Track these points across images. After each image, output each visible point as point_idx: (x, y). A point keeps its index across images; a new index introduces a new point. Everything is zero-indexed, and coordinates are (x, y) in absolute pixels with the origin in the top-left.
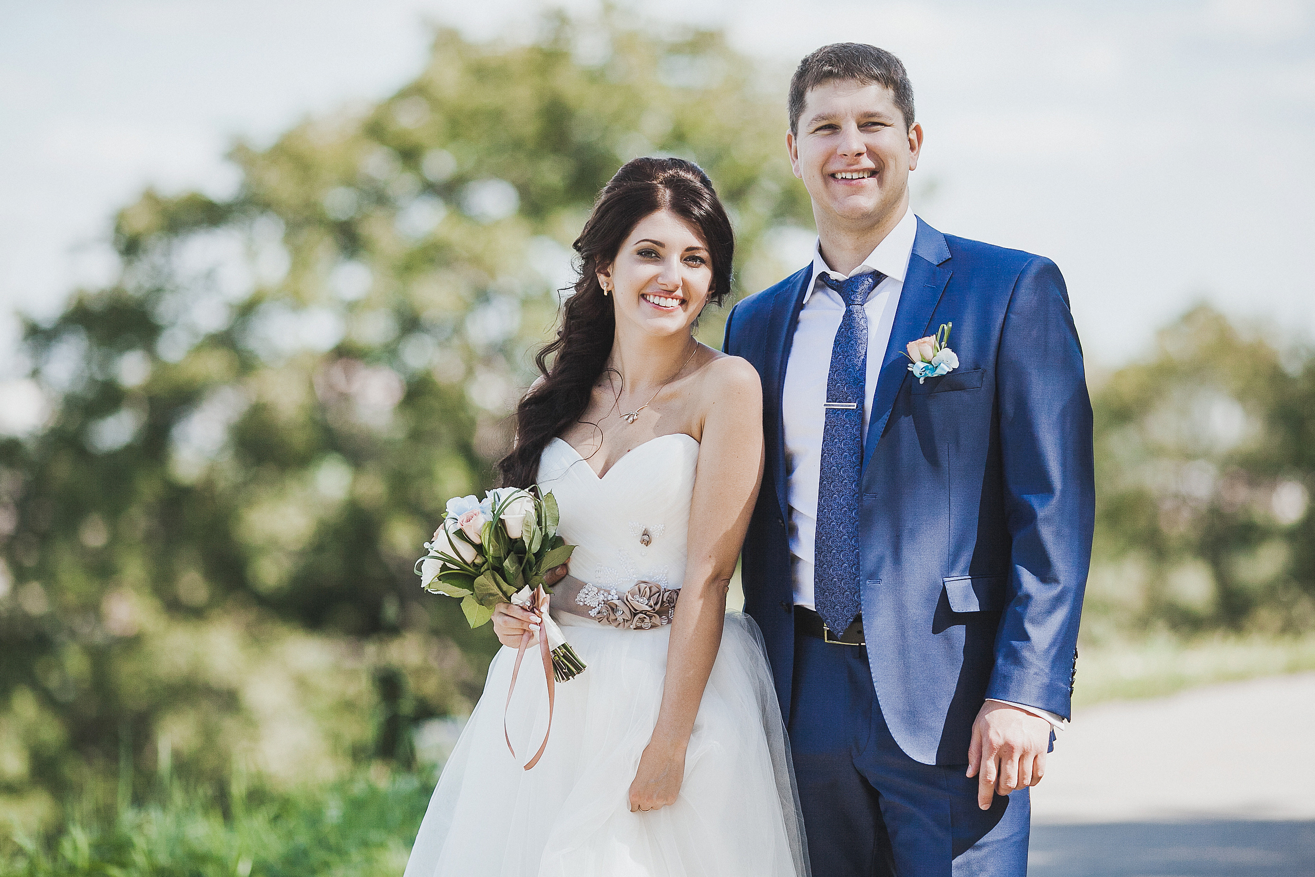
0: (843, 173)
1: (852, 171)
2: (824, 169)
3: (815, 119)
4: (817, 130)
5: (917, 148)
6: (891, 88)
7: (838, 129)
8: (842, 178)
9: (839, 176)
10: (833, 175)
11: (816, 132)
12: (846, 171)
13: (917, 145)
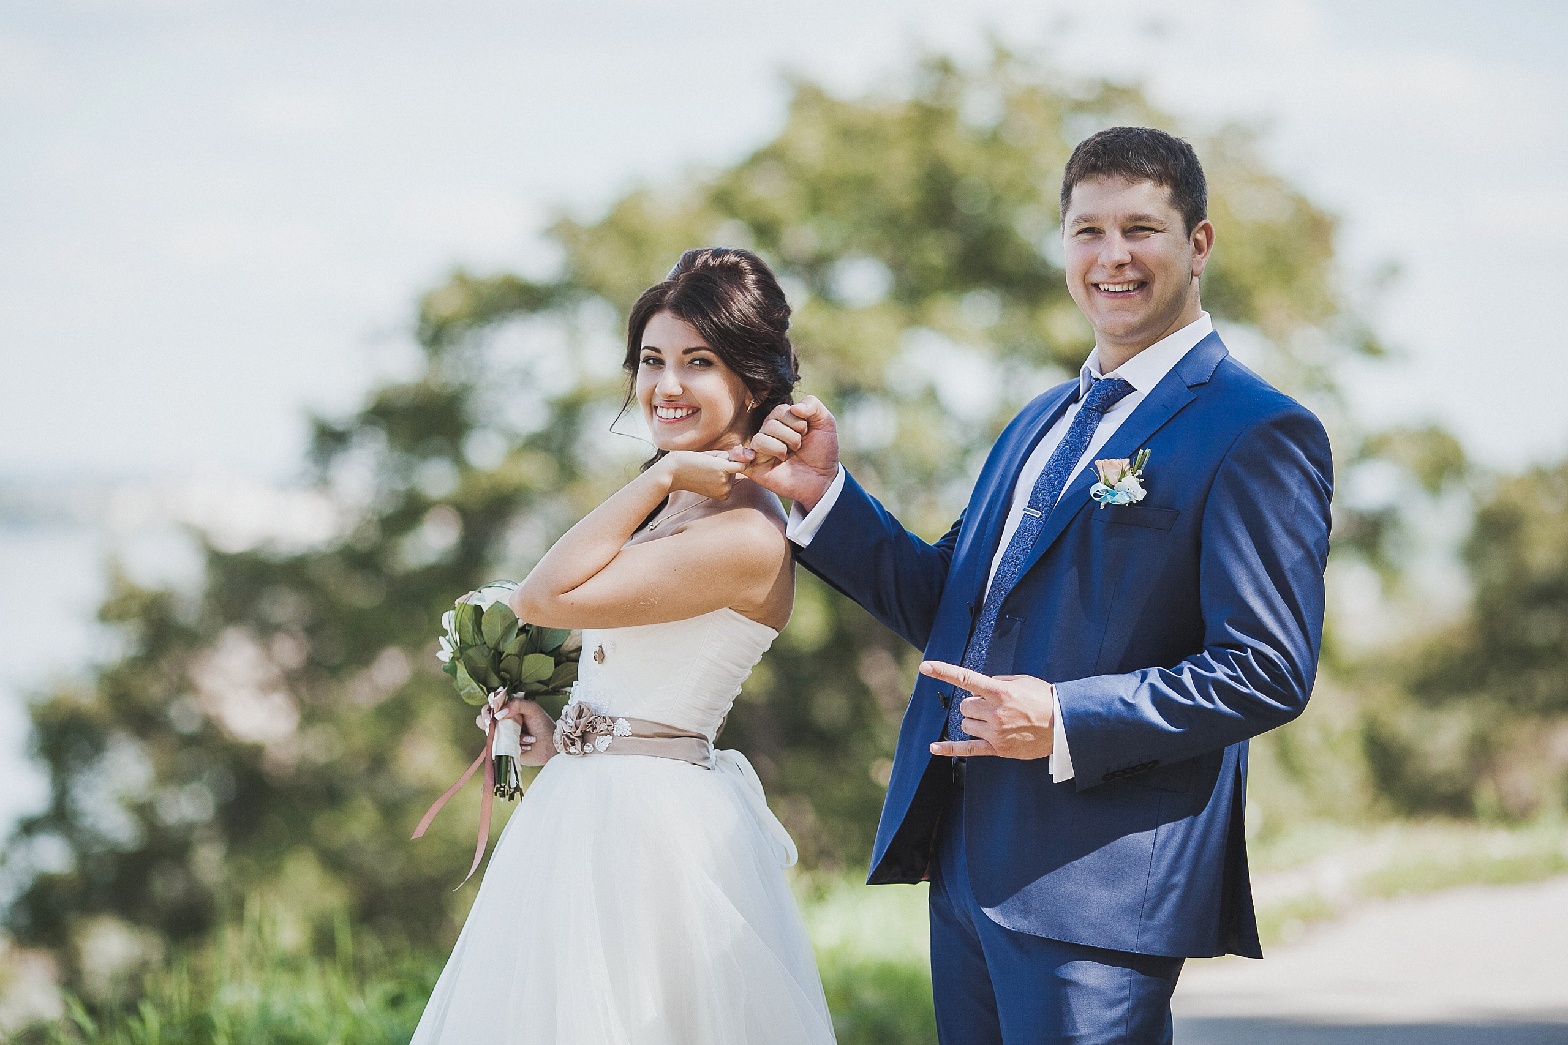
0: (1106, 285)
1: (1115, 284)
2: (1086, 277)
3: (1077, 221)
4: (1079, 233)
5: (1206, 250)
6: (1167, 184)
7: (1102, 233)
8: (1105, 290)
9: (1102, 287)
10: (1097, 286)
11: (1078, 236)
12: (1108, 283)
13: (1206, 245)
